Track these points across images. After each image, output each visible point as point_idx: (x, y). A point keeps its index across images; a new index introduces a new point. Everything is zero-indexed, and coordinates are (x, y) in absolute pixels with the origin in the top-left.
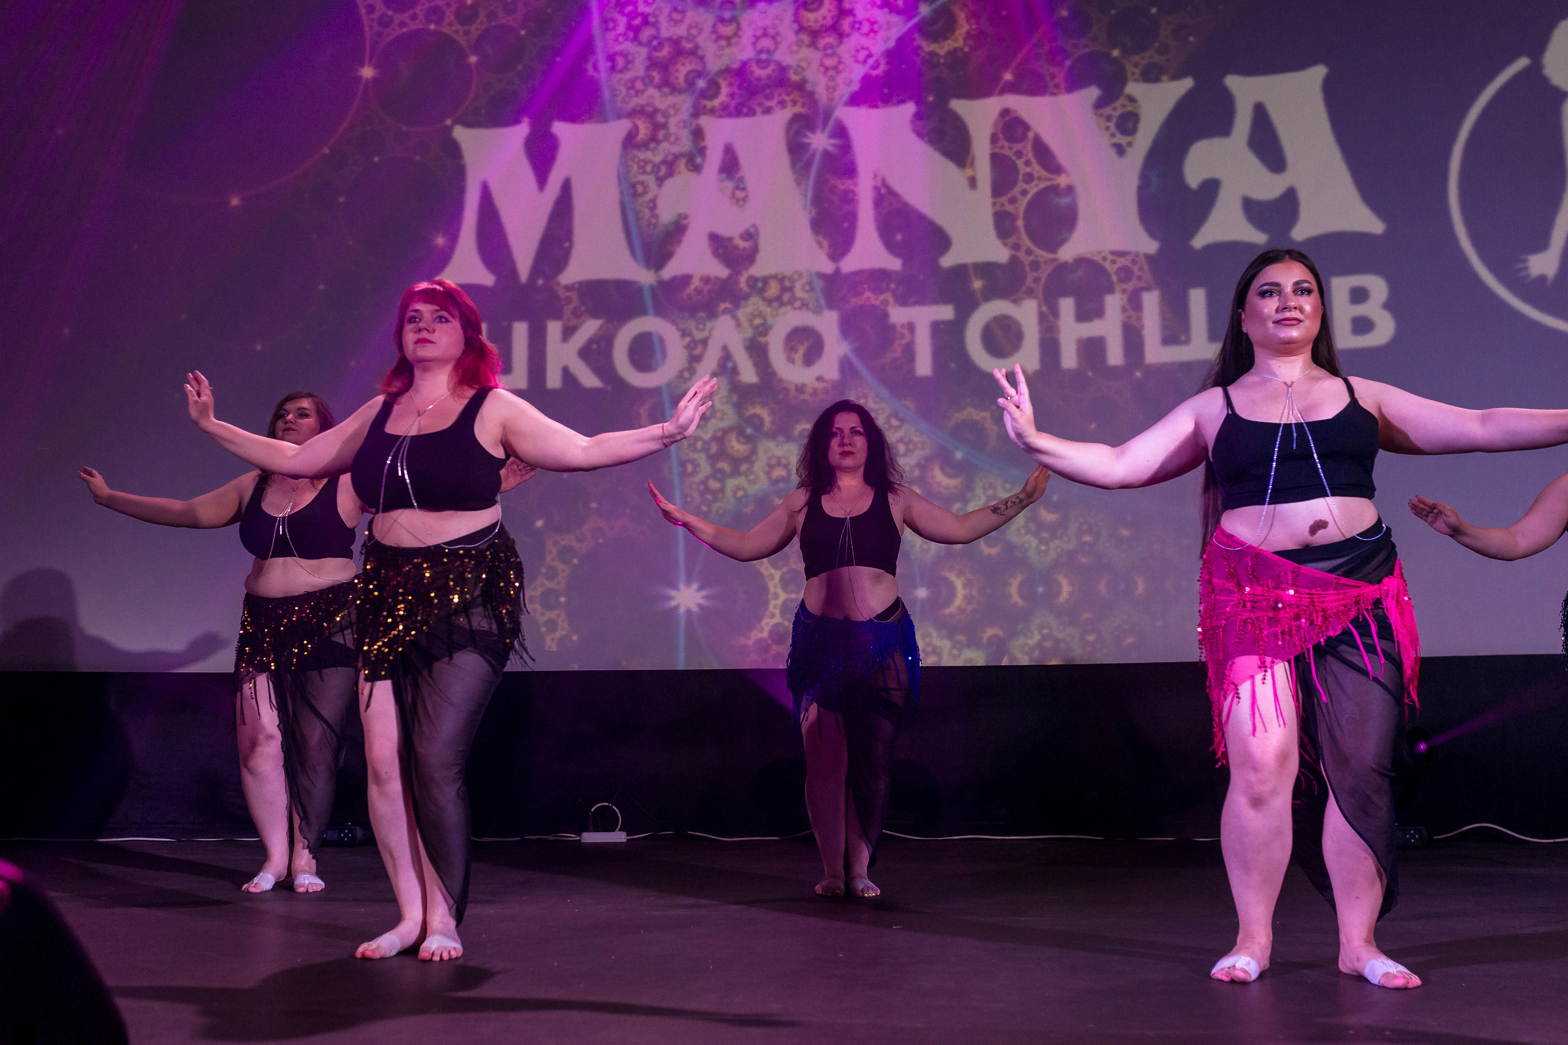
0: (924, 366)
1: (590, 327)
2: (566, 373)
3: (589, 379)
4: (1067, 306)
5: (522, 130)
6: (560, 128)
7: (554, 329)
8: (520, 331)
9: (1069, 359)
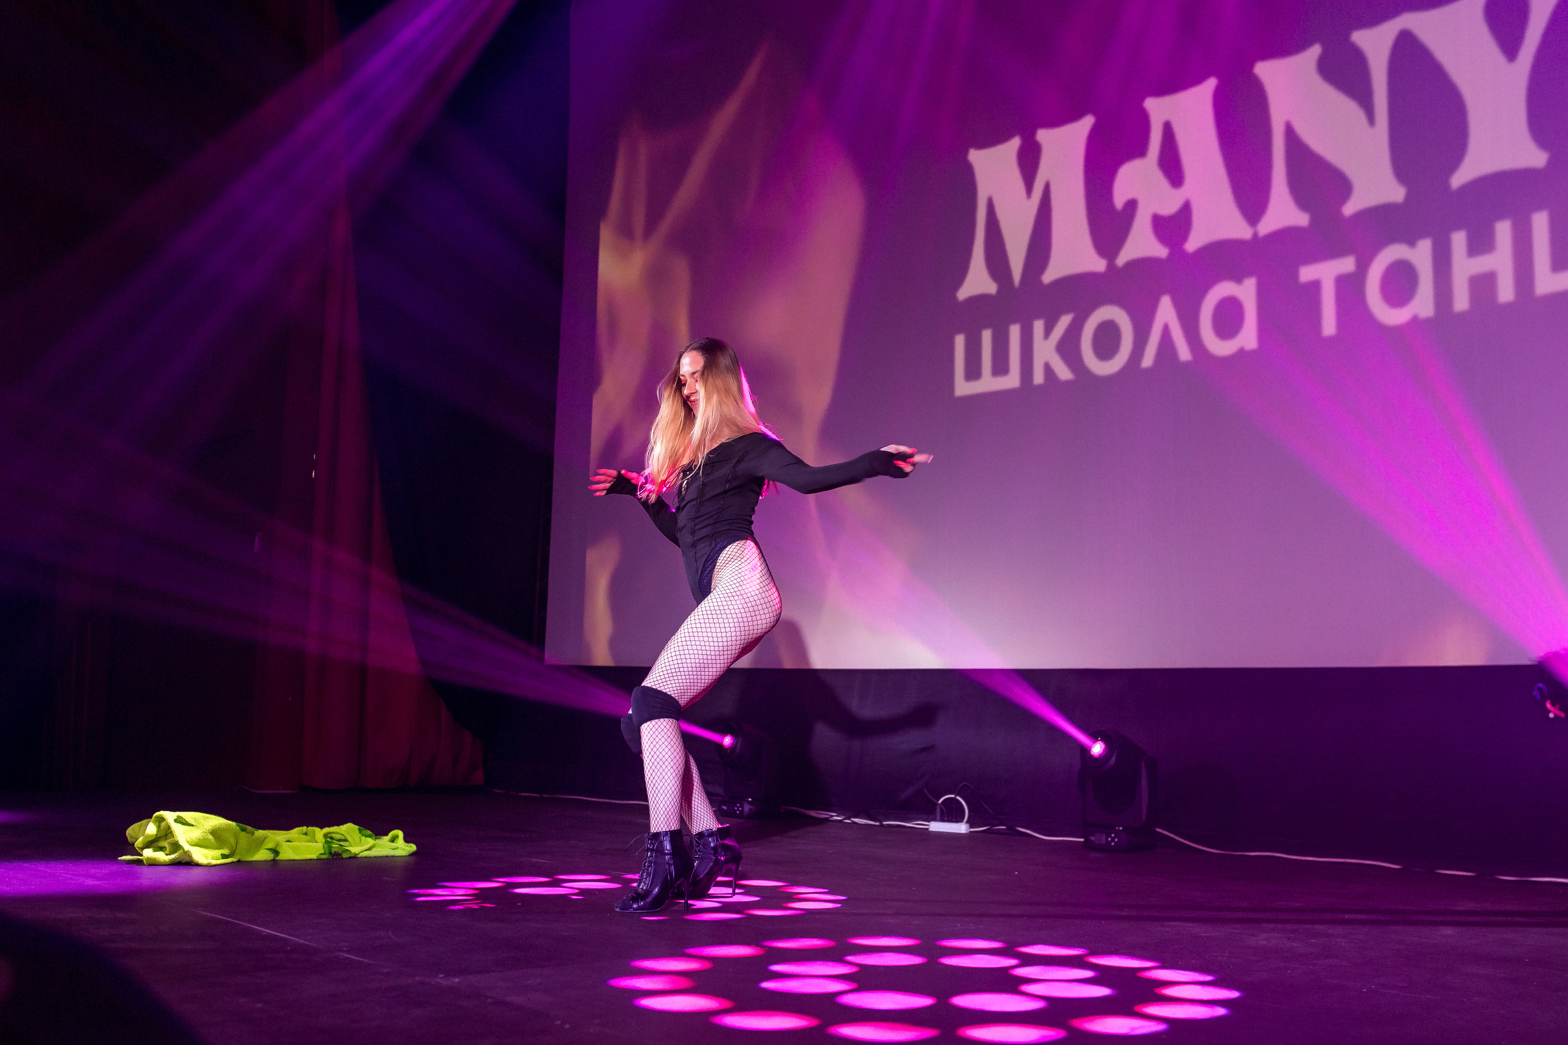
0: (1329, 326)
1: (1065, 321)
2: (1048, 369)
3: (1064, 373)
4: (1459, 240)
5: (1015, 143)
6: (1043, 136)
7: (1039, 326)
8: (1015, 331)
9: (1461, 301)
